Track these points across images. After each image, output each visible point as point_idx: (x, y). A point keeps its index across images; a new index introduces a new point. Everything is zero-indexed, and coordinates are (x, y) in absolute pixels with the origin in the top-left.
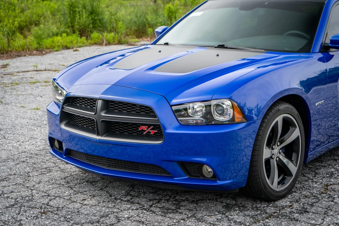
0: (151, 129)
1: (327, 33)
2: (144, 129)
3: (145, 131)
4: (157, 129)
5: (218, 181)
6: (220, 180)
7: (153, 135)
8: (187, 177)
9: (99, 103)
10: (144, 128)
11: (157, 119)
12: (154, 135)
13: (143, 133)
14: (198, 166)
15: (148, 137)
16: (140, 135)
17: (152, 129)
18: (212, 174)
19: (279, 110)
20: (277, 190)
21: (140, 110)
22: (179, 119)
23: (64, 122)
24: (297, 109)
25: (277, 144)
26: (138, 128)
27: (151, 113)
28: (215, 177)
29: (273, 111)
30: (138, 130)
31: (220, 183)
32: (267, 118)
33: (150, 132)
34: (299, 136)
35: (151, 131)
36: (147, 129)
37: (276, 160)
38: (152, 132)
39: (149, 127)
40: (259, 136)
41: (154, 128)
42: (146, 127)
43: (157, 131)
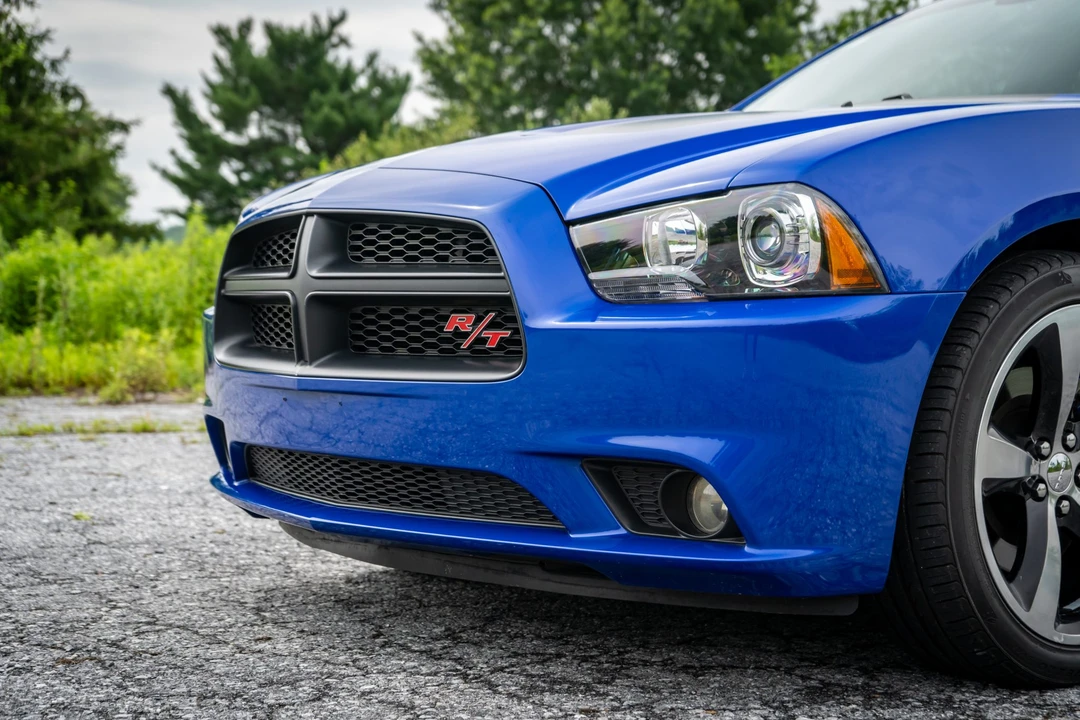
0: (488, 327)
2: (464, 326)
3: (466, 335)
4: (507, 325)
5: (746, 549)
6: (755, 544)
7: (494, 353)
8: (622, 531)
9: (308, 231)
10: (461, 321)
11: (502, 274)
12: (501, 353)
13: (459, 346)
14: (666, 483)
15: (480, 355)
16: (449, 354)
17: (492, 325)
19: (1061, 280)
20: (1053, 639)
21: (449, 247)
22: (593, 276)
23: (231, 342)
26: (442, 324)
27: (486, 258)
28: (735, 530)
29: (1029, 277)
30: (442, 335)
31: (753, 553)
32: (996, 301)
33: (484, 341)
35: (489, 334)
36: (474, 326)
39: (479, 319)
40: (953, 371)
41: (499, 320)
42: (469, 319)
43: (510, 332)
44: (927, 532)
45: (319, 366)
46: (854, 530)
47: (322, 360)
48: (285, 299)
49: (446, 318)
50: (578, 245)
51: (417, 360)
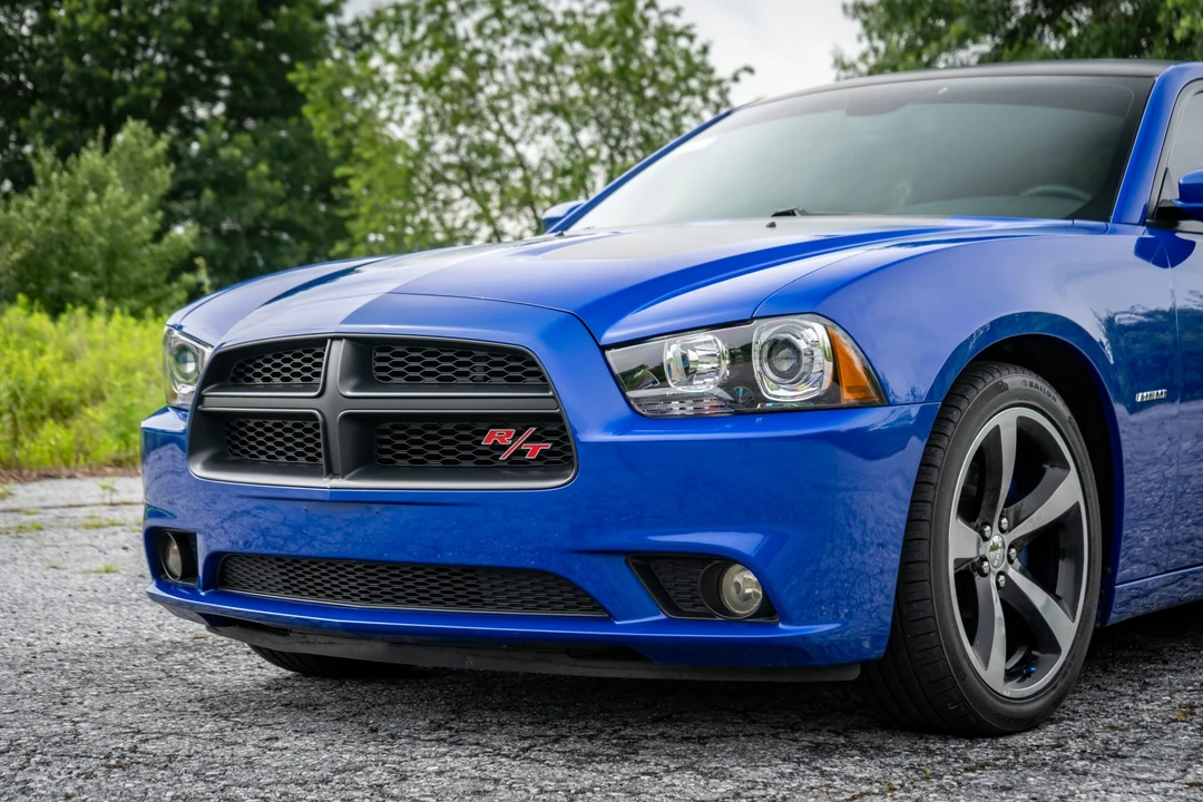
0: (528, 440)
1: (1167, 170)
2: (503, 440)
3: (505, 448)
4: (549, 438)
5: (780, 625)
6: (787, 620)
7: (534, 464)
8: (662, 617)
9: (337, 354)
10: (500, 435)
11: (551, 393)
12: (541, 463)
13: (496, 458)
14: (706, 572)
15: (519, 466)
16: (487, 463)
17: (531, 439)
18: (756, 605)
19: (1001, 387)
20: (1005, 694)
21: (486, 369)
22: (630, 394)
23: (204, 456)
24: (1068, 402)
25: (1000, 523)
26: (478, 438)
27: (529, 379)
28: (770, 609)
29: (980, 386)
30: (479, 448)
31: (786, 630)
32: (958, 408)
33: (524, 453)
34: (1078, 504)
35: (529, 447)
36: (514, 439)
37: (997, 583)
38: (533, 450)
39: (519, 434)
40: (931, 469)
41: (539, 434)
42: (508, 434)
43: (550, 445)
44: (915, 606)
45: (350, 479)
46: (846, 611)
47: (353, 473)
48: (312, 417)
49: (484, 433)
50: (616, 371)
51: (451, 470)
